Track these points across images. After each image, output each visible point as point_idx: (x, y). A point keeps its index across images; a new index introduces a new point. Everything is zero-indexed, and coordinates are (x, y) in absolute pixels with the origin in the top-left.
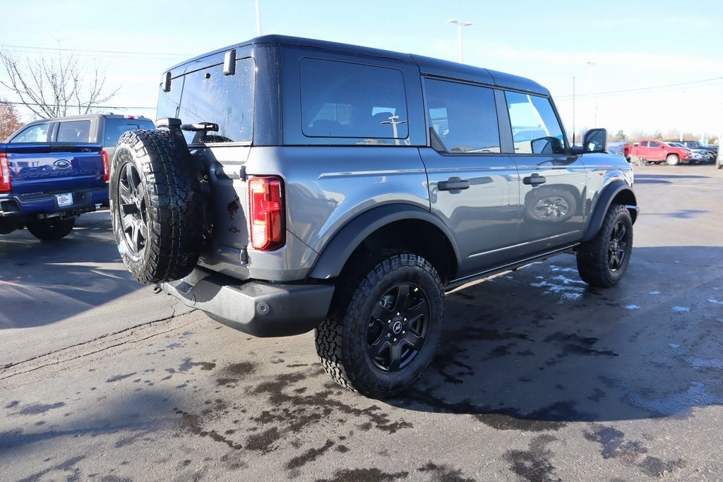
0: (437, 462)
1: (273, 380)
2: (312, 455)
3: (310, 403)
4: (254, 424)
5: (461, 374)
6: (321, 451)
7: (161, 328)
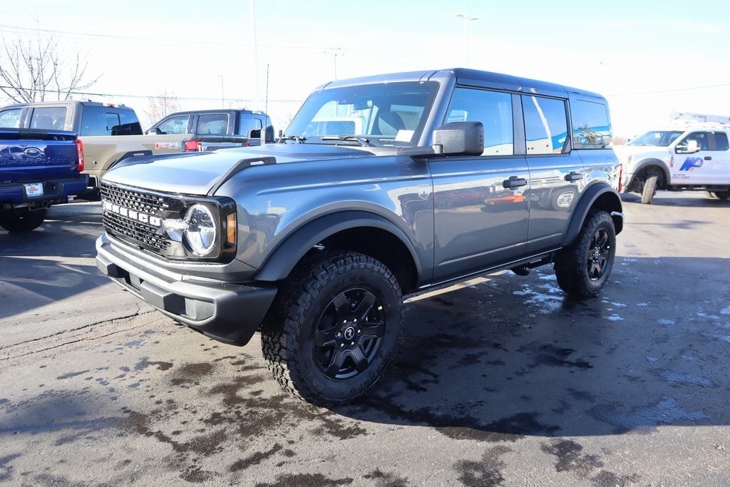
0: (384, 470)
1: (229, 382)
2: (257, 458)
3: (264, 406)
4: (203, 426)
5: (425, 382)
6: (267, 455)
7: (123, 326)
